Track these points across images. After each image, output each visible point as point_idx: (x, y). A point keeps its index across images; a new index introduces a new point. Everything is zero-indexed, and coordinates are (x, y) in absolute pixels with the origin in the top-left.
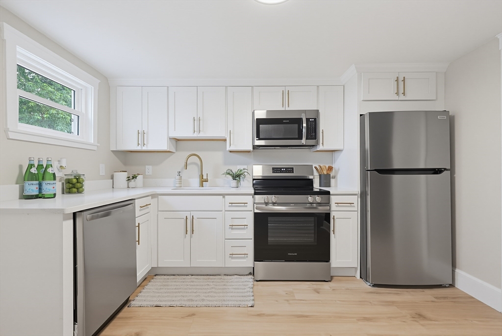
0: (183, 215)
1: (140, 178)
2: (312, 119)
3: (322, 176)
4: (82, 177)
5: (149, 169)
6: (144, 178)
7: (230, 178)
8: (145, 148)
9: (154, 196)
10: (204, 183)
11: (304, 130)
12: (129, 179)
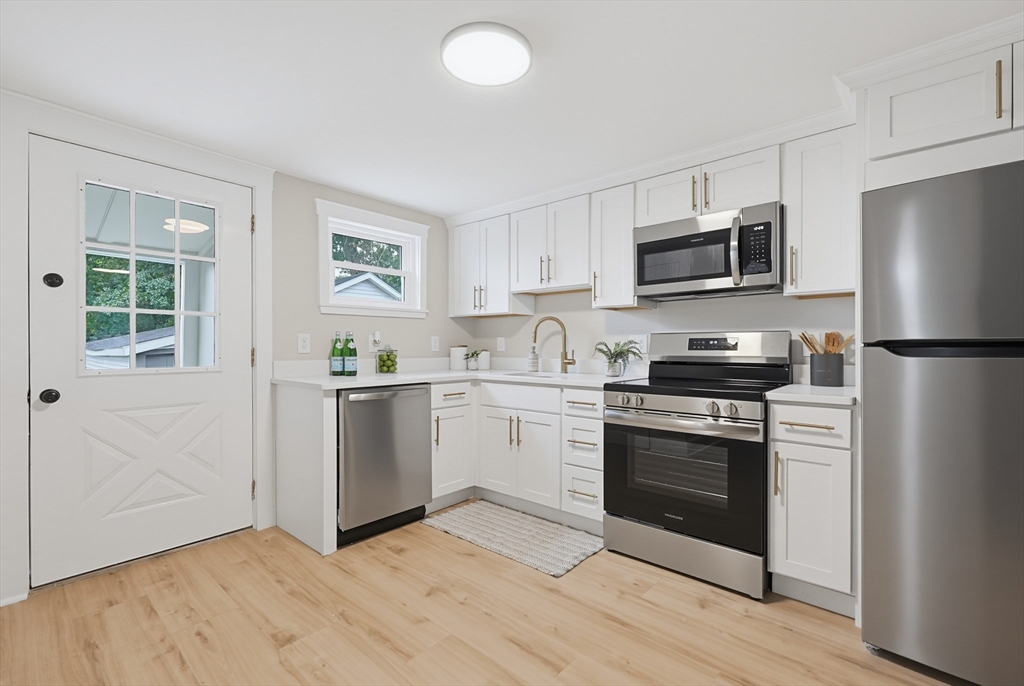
0: (507, 413)
1: (484, 356)
2: (758, 225)
3: (816, 359)
4: (395, 353)
5: (501, 343)
6: (491, 356)
7: (604, 358)
8: (483, 312)
9: (475, 382)
10: (569, 366)
11: (734, 255)
12: (467, 357)
